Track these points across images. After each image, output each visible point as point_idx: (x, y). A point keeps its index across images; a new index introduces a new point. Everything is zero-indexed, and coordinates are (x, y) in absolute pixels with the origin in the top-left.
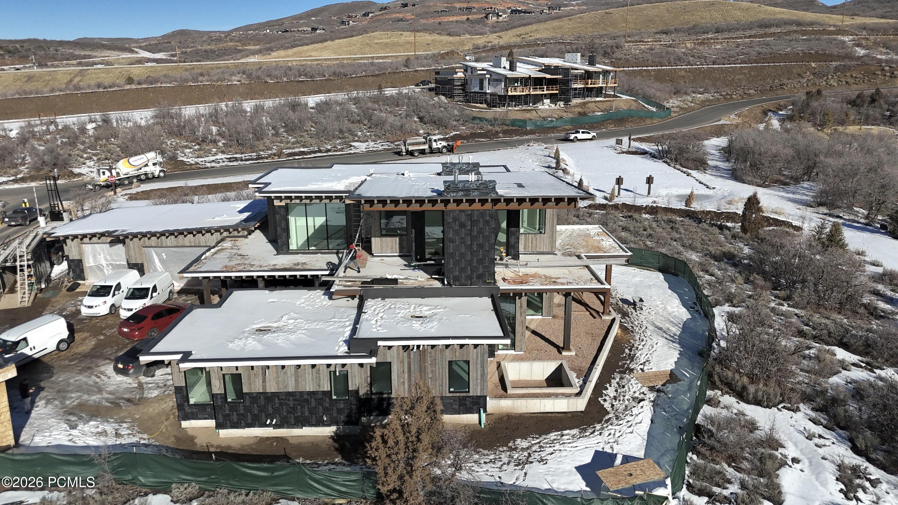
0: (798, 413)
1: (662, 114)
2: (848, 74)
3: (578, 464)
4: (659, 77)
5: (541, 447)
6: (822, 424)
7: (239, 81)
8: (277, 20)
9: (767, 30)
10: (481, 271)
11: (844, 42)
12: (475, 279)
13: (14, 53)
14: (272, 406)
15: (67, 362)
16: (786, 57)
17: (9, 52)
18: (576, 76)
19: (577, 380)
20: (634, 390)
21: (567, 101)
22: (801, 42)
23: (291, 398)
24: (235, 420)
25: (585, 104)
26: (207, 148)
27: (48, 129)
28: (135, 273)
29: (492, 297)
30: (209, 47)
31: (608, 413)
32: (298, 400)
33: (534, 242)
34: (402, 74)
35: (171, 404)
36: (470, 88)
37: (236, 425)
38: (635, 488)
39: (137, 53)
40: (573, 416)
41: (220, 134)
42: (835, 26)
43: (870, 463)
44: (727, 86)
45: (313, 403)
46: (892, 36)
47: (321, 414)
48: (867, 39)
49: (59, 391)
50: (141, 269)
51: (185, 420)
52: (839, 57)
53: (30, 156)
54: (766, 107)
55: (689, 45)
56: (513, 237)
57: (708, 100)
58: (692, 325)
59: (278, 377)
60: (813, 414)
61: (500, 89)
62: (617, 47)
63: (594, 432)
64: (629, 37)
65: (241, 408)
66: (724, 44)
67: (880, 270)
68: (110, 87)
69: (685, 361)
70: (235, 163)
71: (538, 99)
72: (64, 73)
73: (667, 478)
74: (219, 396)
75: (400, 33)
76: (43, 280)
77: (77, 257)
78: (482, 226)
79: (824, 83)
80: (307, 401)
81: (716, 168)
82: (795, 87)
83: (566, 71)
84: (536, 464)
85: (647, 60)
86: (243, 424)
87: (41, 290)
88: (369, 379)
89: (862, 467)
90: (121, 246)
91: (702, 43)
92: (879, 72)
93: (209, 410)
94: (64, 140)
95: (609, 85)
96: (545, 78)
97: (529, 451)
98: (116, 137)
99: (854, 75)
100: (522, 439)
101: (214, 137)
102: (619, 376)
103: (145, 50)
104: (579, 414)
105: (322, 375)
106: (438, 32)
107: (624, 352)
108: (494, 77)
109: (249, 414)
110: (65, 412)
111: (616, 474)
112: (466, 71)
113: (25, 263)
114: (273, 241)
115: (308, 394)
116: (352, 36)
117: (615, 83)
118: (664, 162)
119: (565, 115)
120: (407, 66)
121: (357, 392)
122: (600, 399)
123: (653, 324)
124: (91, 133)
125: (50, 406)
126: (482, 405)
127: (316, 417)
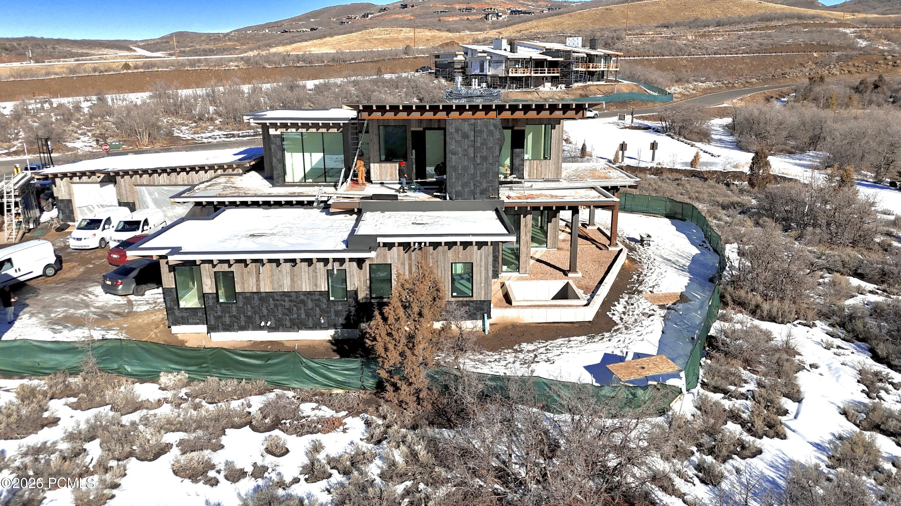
0: (814, 328)
1: (664, 98)
2: (850, 63)
3: (587, 364)
4: (661, 66)
5: (547, 350)
6: (840, 337)
7: (236, 66)
8: (276, 22)
9: (768, 23)
10: (485, 185)
11: (846, 34)
12: (478, 195)
13: (11, 51)
14: (267, 307)
15: (53, 285)
16: (788, 48)
17: (6, 49)
18: (577, 58)
19: (584, 295)
20: (643, 307)
21: (568, 85)
22: (803, 34)
23: (286, 299)
24: (228, 322)
25: (586, 87)
26: (204, 125)
27: (42, 106)
28: (126, 210)
29: (497, 211)
30: (207, 46)
31: (617, 324)
32: (295, 302)
33: (539, 169)
34: (401, 61)
35: (161, 316)
36: (470, 71)
37: (228, 328)
38: (647, 379)
39: (135, 51)
40: (580, 326)
41: (217, 113)
42: (835, 19)
43: (892, 369)
44: (728, 75)
45: (310, 305)
46: (893, 29)
47: (318, 316)
48: (869, 31)
49: (44, 307)
50: (132, 207)
51: (175, 325)
52: (841, 48)
53: (24, 131)
54: (768, 94)
55: (690, 38)
56: (517, 159)
57: (710, 88)
58: (701, 258)
59: (272, 275)
60: (830, 329)
61: (500, 71)
62: (618, 39)
63: (603, 338)
64: (629, 30)
65: (234, 309)
66: (725, 36)
67: (892, 218)
68: (106, 71)
69: (695, 286)
70: (232, 139)
71: (539, 81)
72: (61, 68)
73: (681, 371)
74: (210, 296)
75: (399, 29)
76: (31, 221)
77: (67, 197)
78: (485, 137)
79: (826, 72)
80: (303, 302)
81: (720, 141)
82: (797, 77)
83: (568, 53)
84: (543, 364)
85: (649, 51)
86: (236, 327)
87: (30, 230)
88: (368, 282)
89: (883, 373)
90: (111, 186)
91: (703, 36)
92: (882, 61)
93: (200, 314)
94: (59, 117)
95: (611, 69)
96: (545, 60)
97: (535, 353)
98: (110, 114)
99: (856, 64)
100: (528, 343)
101: (210, 116)
102: (627, 296)
103: (142, 48)
104: (587, 324)
105: (318, 274)
106: (437, 28)
107: (632, 278)
108: (495, 58)
109: (242, 316)
110: (49, 323)
111: (627, 367)
112: (466, 53)
113: (13, 200)
114: (270, 178)
115: (304, 295)
116: (351, 32)
117: (616, 68)
118: (668, 135)
119: (566, 96)
120: (406, 53)
121: (356, 292)
122: (608, 313)
123: (662, 257)
124: (86, 110)
125: (34, 319)
126: (485, 311)
127: (313, 319)
